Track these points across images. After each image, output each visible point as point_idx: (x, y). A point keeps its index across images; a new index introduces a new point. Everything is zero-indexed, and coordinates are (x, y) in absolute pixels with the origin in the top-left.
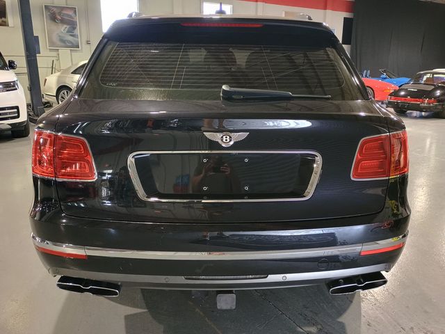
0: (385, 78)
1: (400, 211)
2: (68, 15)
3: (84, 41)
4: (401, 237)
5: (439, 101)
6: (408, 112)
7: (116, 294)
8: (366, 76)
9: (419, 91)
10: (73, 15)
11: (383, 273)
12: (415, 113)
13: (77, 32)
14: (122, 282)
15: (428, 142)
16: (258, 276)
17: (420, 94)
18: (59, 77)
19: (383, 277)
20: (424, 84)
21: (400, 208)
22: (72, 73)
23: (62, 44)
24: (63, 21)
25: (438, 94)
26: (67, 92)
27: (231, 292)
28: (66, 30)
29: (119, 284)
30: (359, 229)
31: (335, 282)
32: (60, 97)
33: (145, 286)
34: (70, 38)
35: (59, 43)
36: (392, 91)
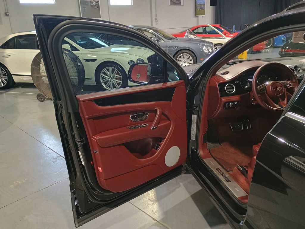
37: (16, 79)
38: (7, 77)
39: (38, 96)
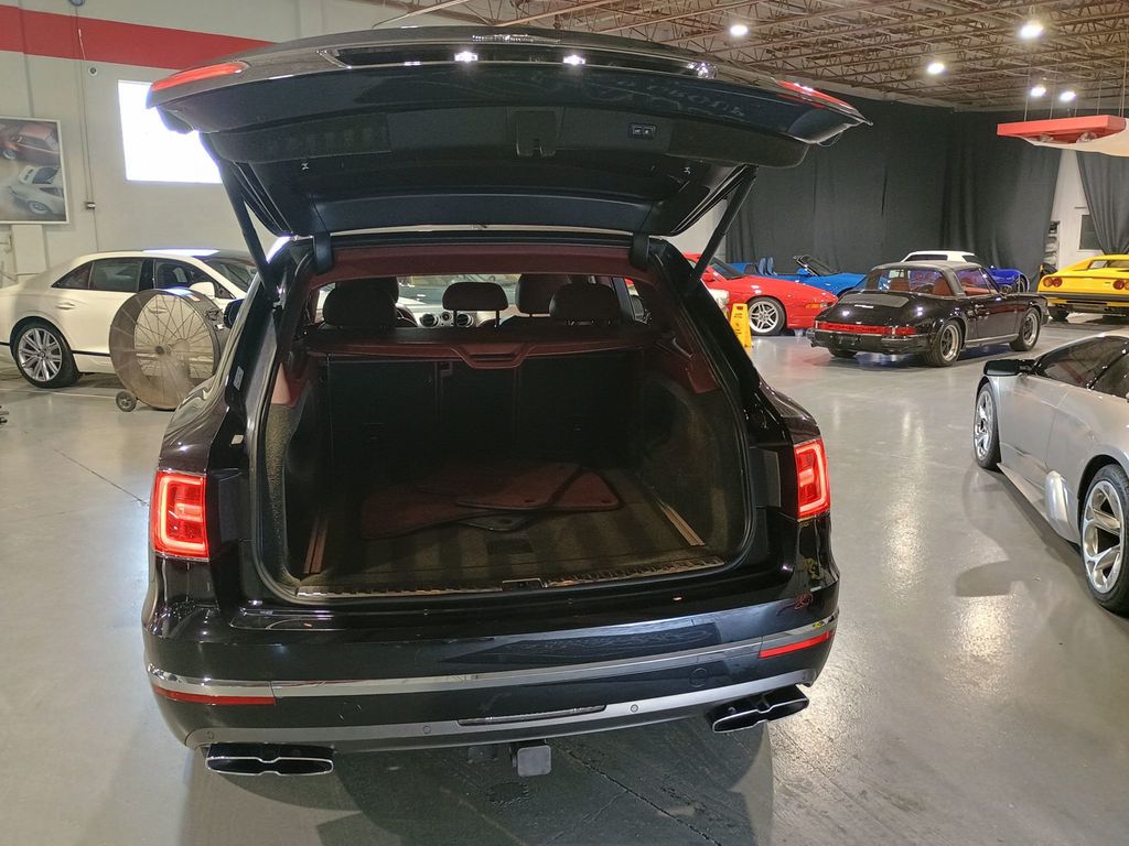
0: (808, 276)
1: (822, 575)
2: (35, 141)
3: (79, 201)
4: (826, 621)
5: (922, 330)
6: (859, 353)
7: (328, 766)
8: (766, 271)
9: (878, 308)
10: (50, 141)
11: (802, 688)
12: (877, 357)
13: (60, 180)
14: (337, 743)
15: (907, 419)
16: (588, 709)
17: (881, 317)
18: (20, 296)
19: (803, 696)
20: (888, 293)
21: (821, 570)
22: (56, 285)
23: (23, 212)
24: (22, 156)
25: (920, 314)
26: (42, 334)
27: (540, 742)
28: (32, 175)
29: (332, 747)
30: (757, 611)
31: (720, 709)
32: (21, 347)
33: (382, 746)
34: (44, 198)
35: (12, 209)
36: (823, 307)
37: (82, 363)
38: (60, 357)
39: (119, 397)
